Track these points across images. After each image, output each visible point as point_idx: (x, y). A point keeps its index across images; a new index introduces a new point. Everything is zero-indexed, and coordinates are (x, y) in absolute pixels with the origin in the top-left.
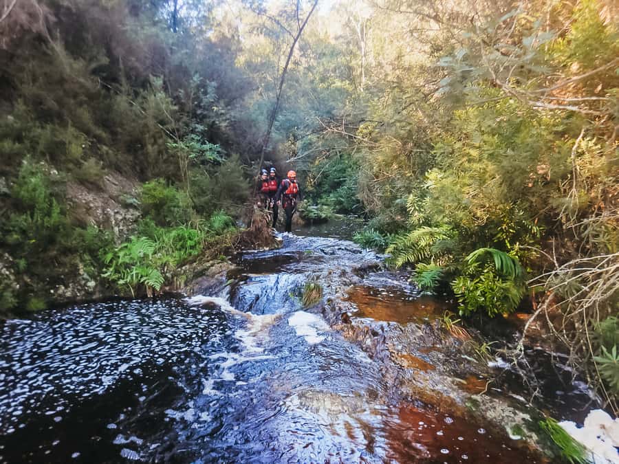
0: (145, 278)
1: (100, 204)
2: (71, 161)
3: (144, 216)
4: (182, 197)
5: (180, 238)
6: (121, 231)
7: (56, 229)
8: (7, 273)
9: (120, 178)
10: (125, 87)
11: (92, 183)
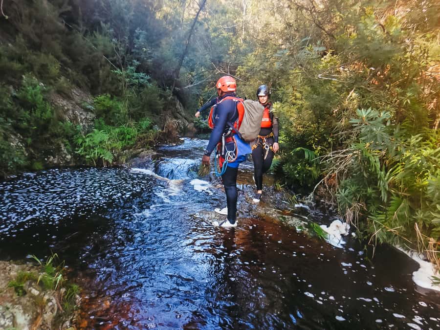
0: (103, 155)
1: (71, 108)
2: (52, 78)
3: (98, 116)
4: (122, 107)
5: (122, 133)
6: (84, 126)
7: (48, 121)
8: (21, 145)
9: (80, 91)
11: (65, 94)
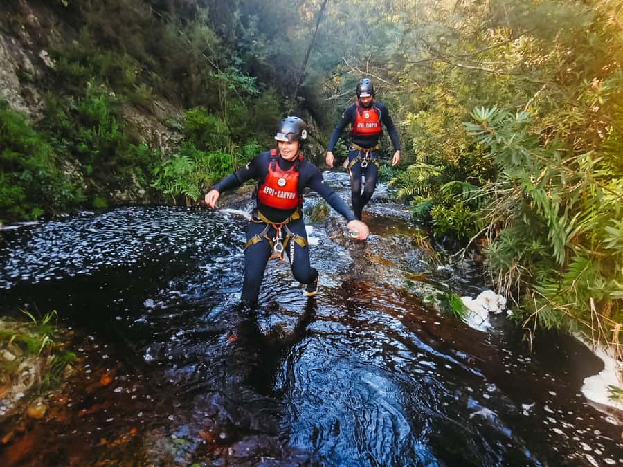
0: (185, 190)
1: (150, 126)
2: (125, 85)
3: (187, 139)
4: (221, 125)
5: (217, 161)
6: (166, 151)
7: (114, 143)
8: (78, 175)
9: (167, 104)
10: (173, 17)
11: (143, 107)
